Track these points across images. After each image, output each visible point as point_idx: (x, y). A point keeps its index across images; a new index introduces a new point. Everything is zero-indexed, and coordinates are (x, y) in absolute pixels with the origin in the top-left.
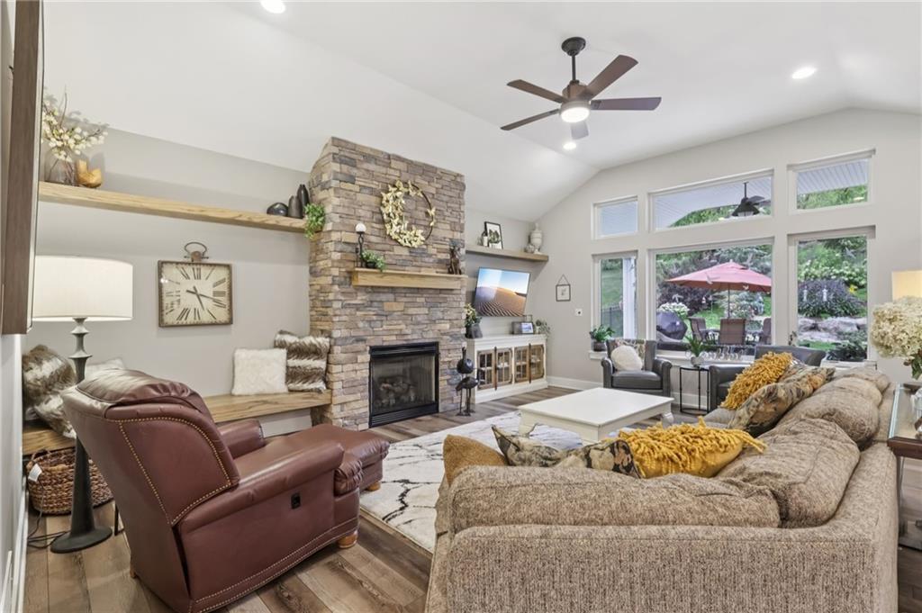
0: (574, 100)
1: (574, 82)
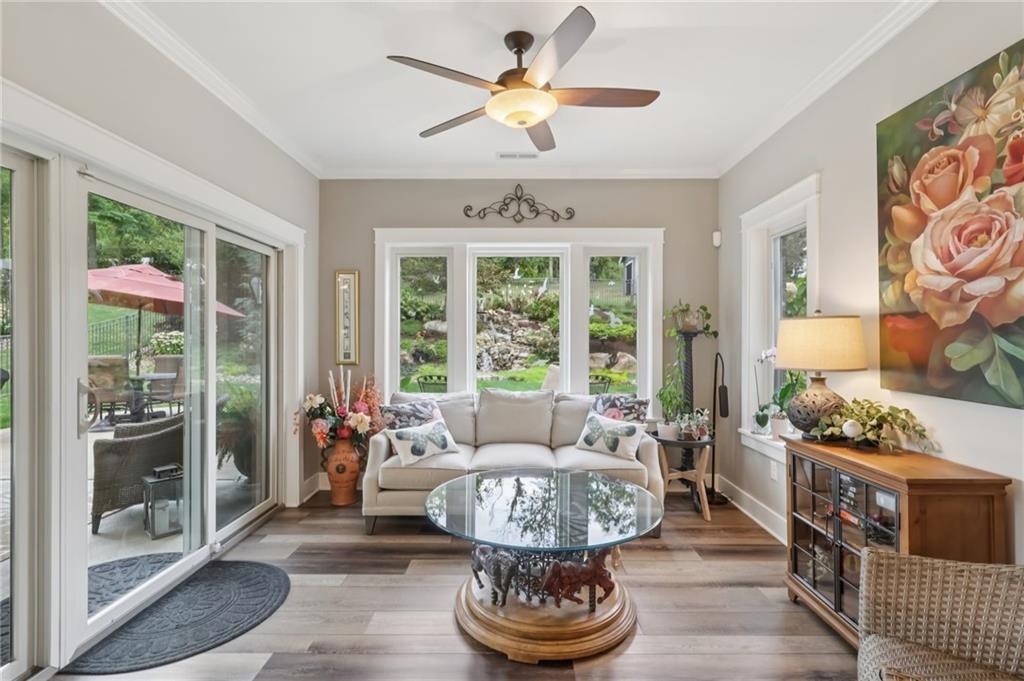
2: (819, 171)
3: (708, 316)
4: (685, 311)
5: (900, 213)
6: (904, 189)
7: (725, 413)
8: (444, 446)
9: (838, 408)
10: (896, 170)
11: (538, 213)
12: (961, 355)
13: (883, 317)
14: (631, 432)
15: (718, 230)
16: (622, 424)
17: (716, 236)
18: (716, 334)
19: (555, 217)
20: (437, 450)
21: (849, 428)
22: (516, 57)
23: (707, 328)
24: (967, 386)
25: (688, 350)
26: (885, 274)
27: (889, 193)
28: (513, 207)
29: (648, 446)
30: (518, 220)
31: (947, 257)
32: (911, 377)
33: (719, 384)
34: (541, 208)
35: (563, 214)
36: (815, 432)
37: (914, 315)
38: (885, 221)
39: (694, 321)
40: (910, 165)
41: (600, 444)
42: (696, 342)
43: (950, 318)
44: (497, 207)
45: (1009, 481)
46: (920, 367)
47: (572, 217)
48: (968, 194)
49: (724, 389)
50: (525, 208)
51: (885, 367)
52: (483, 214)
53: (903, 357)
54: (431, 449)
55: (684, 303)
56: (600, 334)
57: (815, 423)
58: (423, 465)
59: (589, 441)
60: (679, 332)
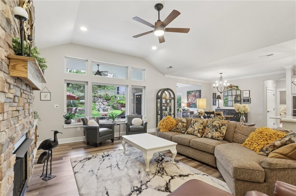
0: (158, 27)
1: (159, 21)
5: (188, 97)
6: (189, 96)
10: (188, 94)
12: (191, 105)
13: (187, 103)
24: (192, 107)
26: (187, 101)
27: (188, 96)
31: (191, 100)
37: (189, 103)
38: (187, 97)
43: (191, 103)
45: (193, 111)
46: (189, 106)
48: (192, 97)
53: (188, 106)
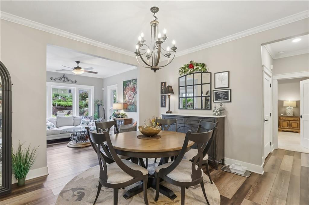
2: (117, 84)
3: (102, 102)
4: (98, 101)
5: (125, 92)
7: (105, 118)
8: (54, 127)
9: (119, 114)
11: (69, 81)
12: (129, 107)
13: (124, 103)
14: (91, 121)
15: (103, 87)
16: (89, 120)
17: (103, 88)
18: (103, 105)
19: (72, 82)
20: (53, 127)
21: (120, 116)
22: (77, 64)
23: (102, 104)
24: (130, 110)
25: (99, 108)
26: (124, 99)
27: (124, 90)
28: (63, 79)
29: (94, 123)
30: (64, 82)
31: (128, 98)
32: (126, 110)
33: (104, 113)
34: (69, 80)
35: (74, 81)
36: (117, 117)
39: (99, 103)
40: (126, 87)
41: (85, 124)
42: (100, 106)
43: (128, 104)
44: (59, 78)
45: (132, 119)
47: (76, 82)
48: (129, 92)
49: (105, 114)
50: (66, 80)
51: (124, 109)
52: (55, 80)
54: (51, 127)
55: (98, 100)
56: (65, 105)
57: (117, 116)
58: (50, 130)
59: (83, 124)
60: (97, 105)
